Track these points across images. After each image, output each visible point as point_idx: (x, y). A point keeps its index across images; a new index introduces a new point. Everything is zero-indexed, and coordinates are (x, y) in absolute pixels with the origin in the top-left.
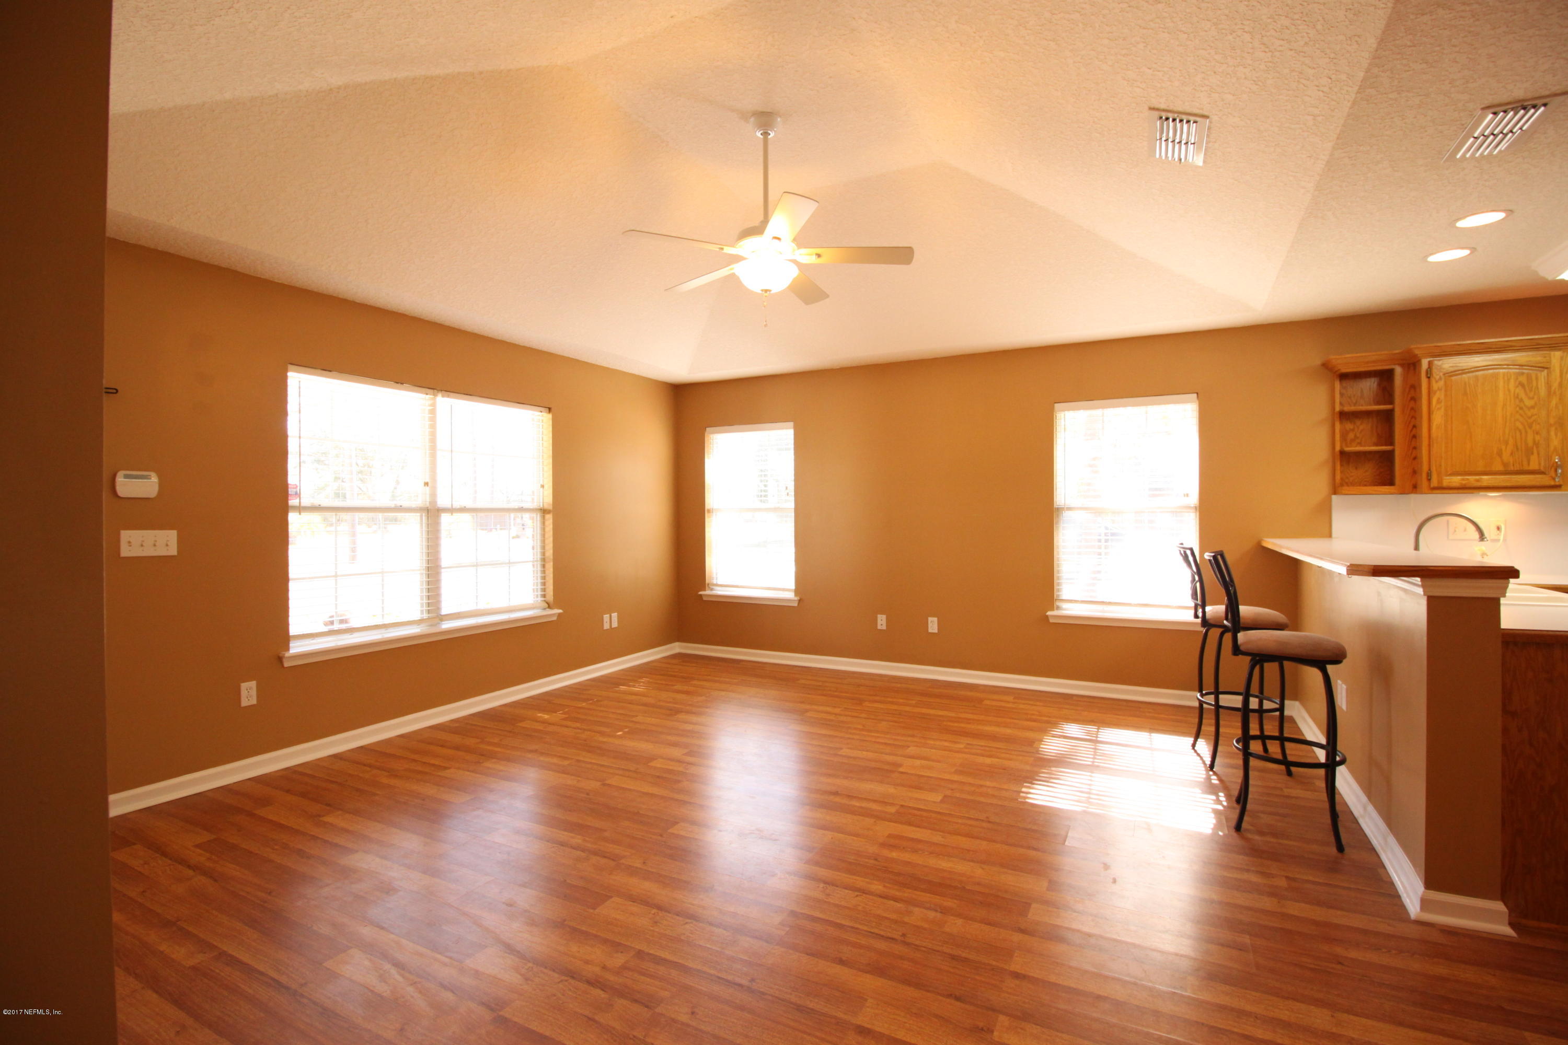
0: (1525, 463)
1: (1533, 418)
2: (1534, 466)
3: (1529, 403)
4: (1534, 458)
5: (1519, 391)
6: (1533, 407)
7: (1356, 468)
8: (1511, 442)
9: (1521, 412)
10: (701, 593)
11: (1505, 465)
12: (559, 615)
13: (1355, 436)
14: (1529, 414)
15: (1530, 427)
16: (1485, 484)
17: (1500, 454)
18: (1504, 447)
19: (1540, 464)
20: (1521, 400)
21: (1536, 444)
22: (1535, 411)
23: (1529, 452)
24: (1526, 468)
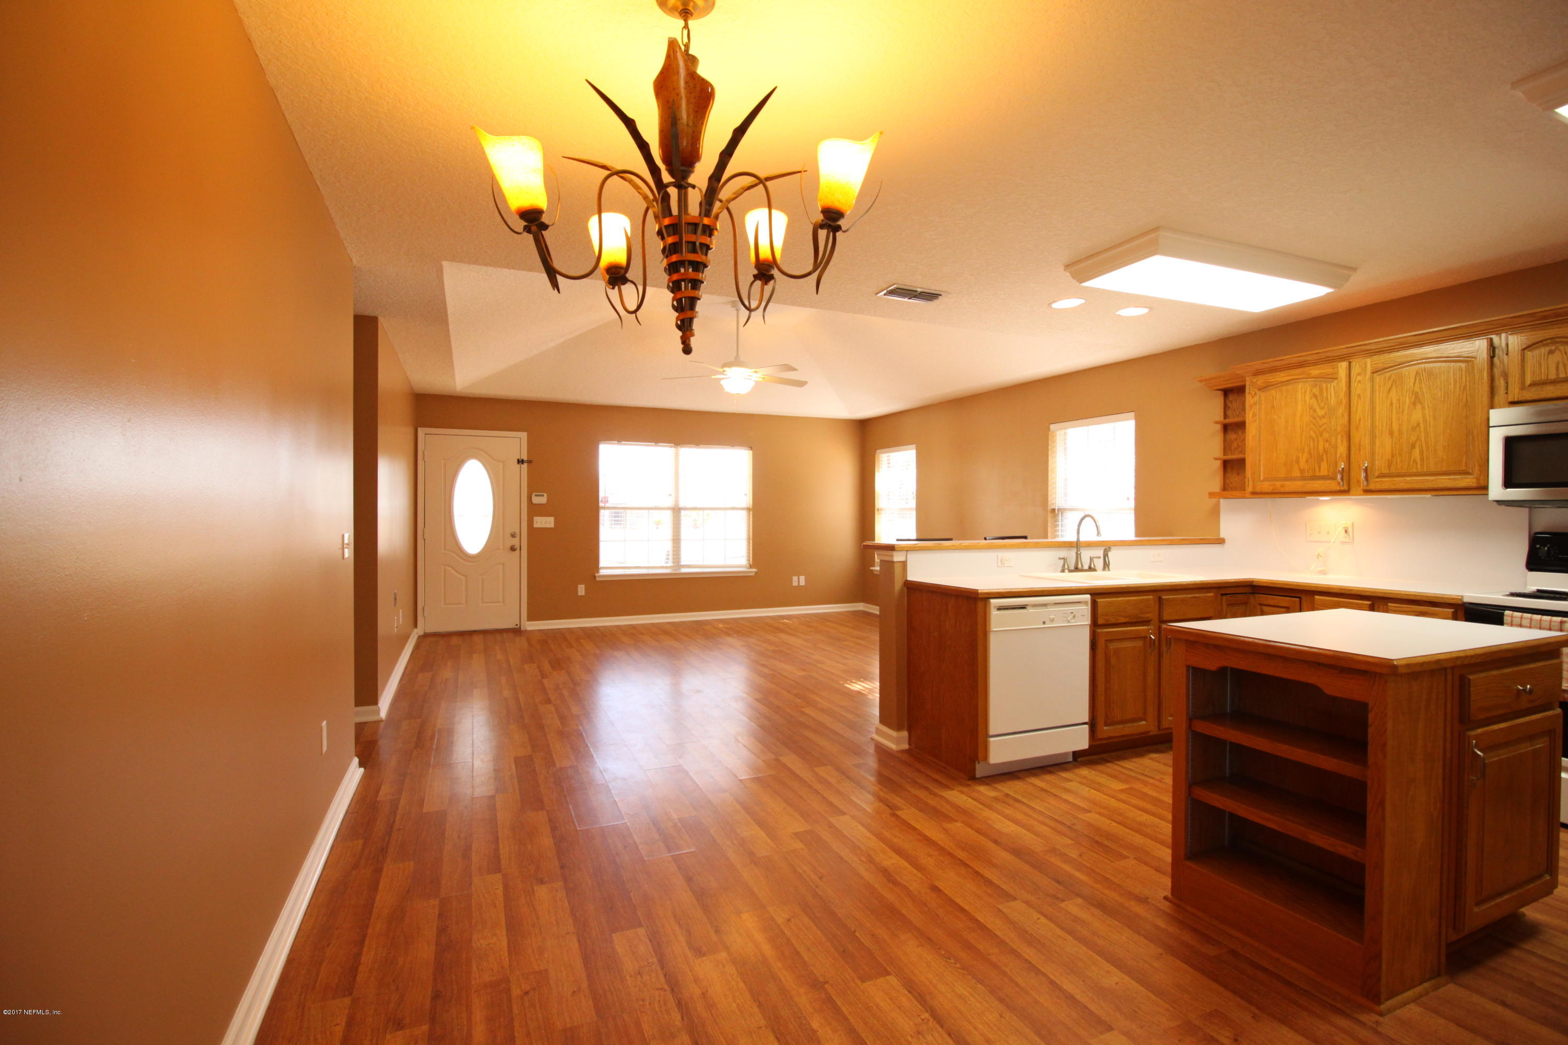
0: (1317, 470)
1: (1323, 427)
2: (1324, 472)
3: (1321, 413)
4: (1324, 465)
5: (1314, 402)
6: (1323, 417)
7: (1238, 474)
8: (1306, 449)
9: (1314, 421)
10: (871, 568)
11: (1302, 471)
12: (756, 572)
13: (1238, 445)
14: (1321, 423)
15: (1321, 435)
16: (1287, 489)
17: (1298, 462)
18: (1300, 455)
19: (1328, 471)
20: (1315, 411)
21: (1325, 451)
22: (1325, 420)
23: (1320, 459)
24: (1317, 474)
